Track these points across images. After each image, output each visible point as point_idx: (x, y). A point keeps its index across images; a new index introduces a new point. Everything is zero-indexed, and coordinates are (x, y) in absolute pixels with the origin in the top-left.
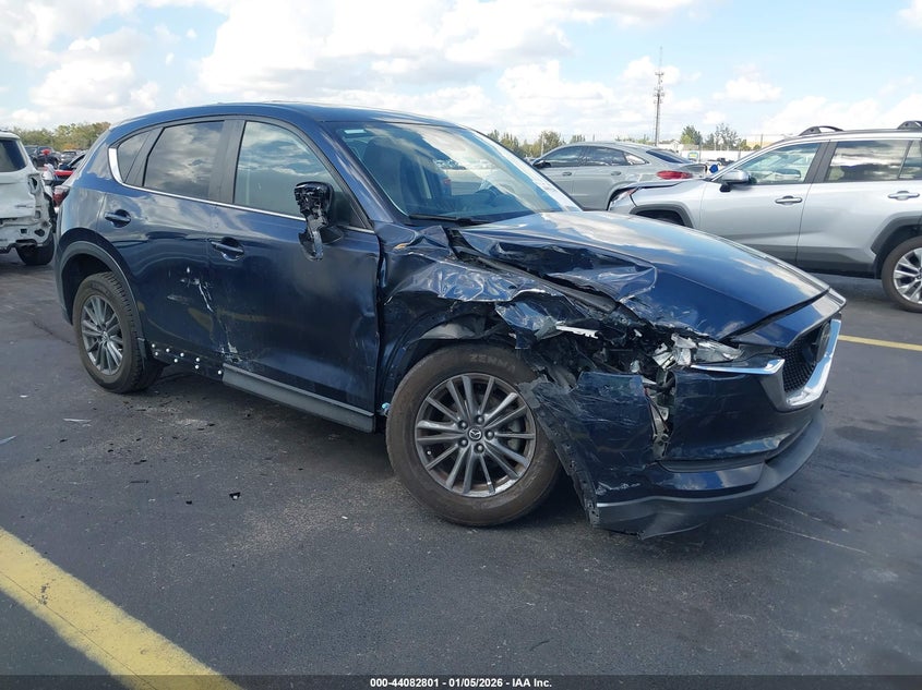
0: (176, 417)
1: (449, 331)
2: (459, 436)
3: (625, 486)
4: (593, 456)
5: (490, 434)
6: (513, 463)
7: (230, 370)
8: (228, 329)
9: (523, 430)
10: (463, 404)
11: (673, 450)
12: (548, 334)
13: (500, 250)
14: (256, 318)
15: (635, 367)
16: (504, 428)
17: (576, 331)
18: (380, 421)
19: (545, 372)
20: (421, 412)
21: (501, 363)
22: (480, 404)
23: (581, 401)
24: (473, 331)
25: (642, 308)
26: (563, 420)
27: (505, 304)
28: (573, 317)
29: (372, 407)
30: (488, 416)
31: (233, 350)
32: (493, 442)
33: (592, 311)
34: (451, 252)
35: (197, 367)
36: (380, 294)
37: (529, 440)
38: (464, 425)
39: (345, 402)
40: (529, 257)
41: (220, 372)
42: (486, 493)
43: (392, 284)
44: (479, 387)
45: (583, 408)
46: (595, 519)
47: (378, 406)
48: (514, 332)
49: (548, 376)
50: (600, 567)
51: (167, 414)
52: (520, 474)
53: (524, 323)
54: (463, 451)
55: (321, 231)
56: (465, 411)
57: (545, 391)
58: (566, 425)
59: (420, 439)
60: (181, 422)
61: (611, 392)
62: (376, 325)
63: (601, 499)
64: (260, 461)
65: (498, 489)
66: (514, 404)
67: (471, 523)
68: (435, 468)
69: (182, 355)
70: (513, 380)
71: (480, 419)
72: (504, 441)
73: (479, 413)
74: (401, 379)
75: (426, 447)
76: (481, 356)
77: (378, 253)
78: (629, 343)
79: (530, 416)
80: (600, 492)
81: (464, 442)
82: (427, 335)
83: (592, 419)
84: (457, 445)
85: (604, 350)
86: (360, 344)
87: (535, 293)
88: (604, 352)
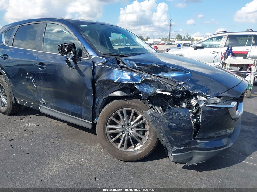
0: (26, 123)
1: (118, 94)
2: (122, 130)
3: (182, 148)
4: (171, 138)
5: (133, 129)
6: (141, 139)
7: (43, 107)
8: (42, 94)
9: (144, 127)
10: (123, 119)
11: (200, 135)
12: (153, 94)
13: (136, 66)
14: (51, 89)
15: (184, 105)
16: (138, 127)
17: (164, 93)
18: (94, 125)
19: (152, 107)
20: (109, 122)
21: (136, 104)
22: (129, 118)
23: (167, 118)
24: (126, 93)
25: (187, 86)
26: (160, 125)
27: (138, 84)
28: (162, 88)
29: (91, 120)
30: (132, 123)
31: (43, 100)
32: (134, 132)
33: (169, 86)
34: (118, 66)
35: (32, 106)
36: (93, 81)
37: (147, 131)
38: (124, 126)
39: (82, 118)
40: (146, 68)
41: (39, 108)
42: (132, 150)
43: (98, 77)
44: (129, 113)
45: (168, 120)
46: (172, 159)
47: (93, 120)
48: (141, 93)
49: (153, 109)
50: (173, 176)
51: (23, 122)
52: (144, 143)
53: (145, 91)
54: (124, 135)
55: (73, 59)
56: (124, 121)
57: (154, 115)
58: (161, 127)
59: (108, 132)
60: (27, 125)
61: (178, 115)
62: (92, 92)
63: (174, 152)
64: (53, 138)
65: (136, 148)
66: (141, 119)
67: (127, 160)
68: (114, 142)
69: (27, 102)
70: (140, 110)
71: (129, 124)
72: (138, 131)
73: (129, 122)
74: (101, 111)
75: (111, 135)
76: (129, 102)
77: (92, 66)
78: (182, 97)
79: (147, 122)
80: (174, 150)
81: (124, 132)
82: (110, 95)
83: (171, 124)
84: (121, 133)
85: (172, 99)
86: (87, 99)
87: (149, 80)
88: (172, 100)
